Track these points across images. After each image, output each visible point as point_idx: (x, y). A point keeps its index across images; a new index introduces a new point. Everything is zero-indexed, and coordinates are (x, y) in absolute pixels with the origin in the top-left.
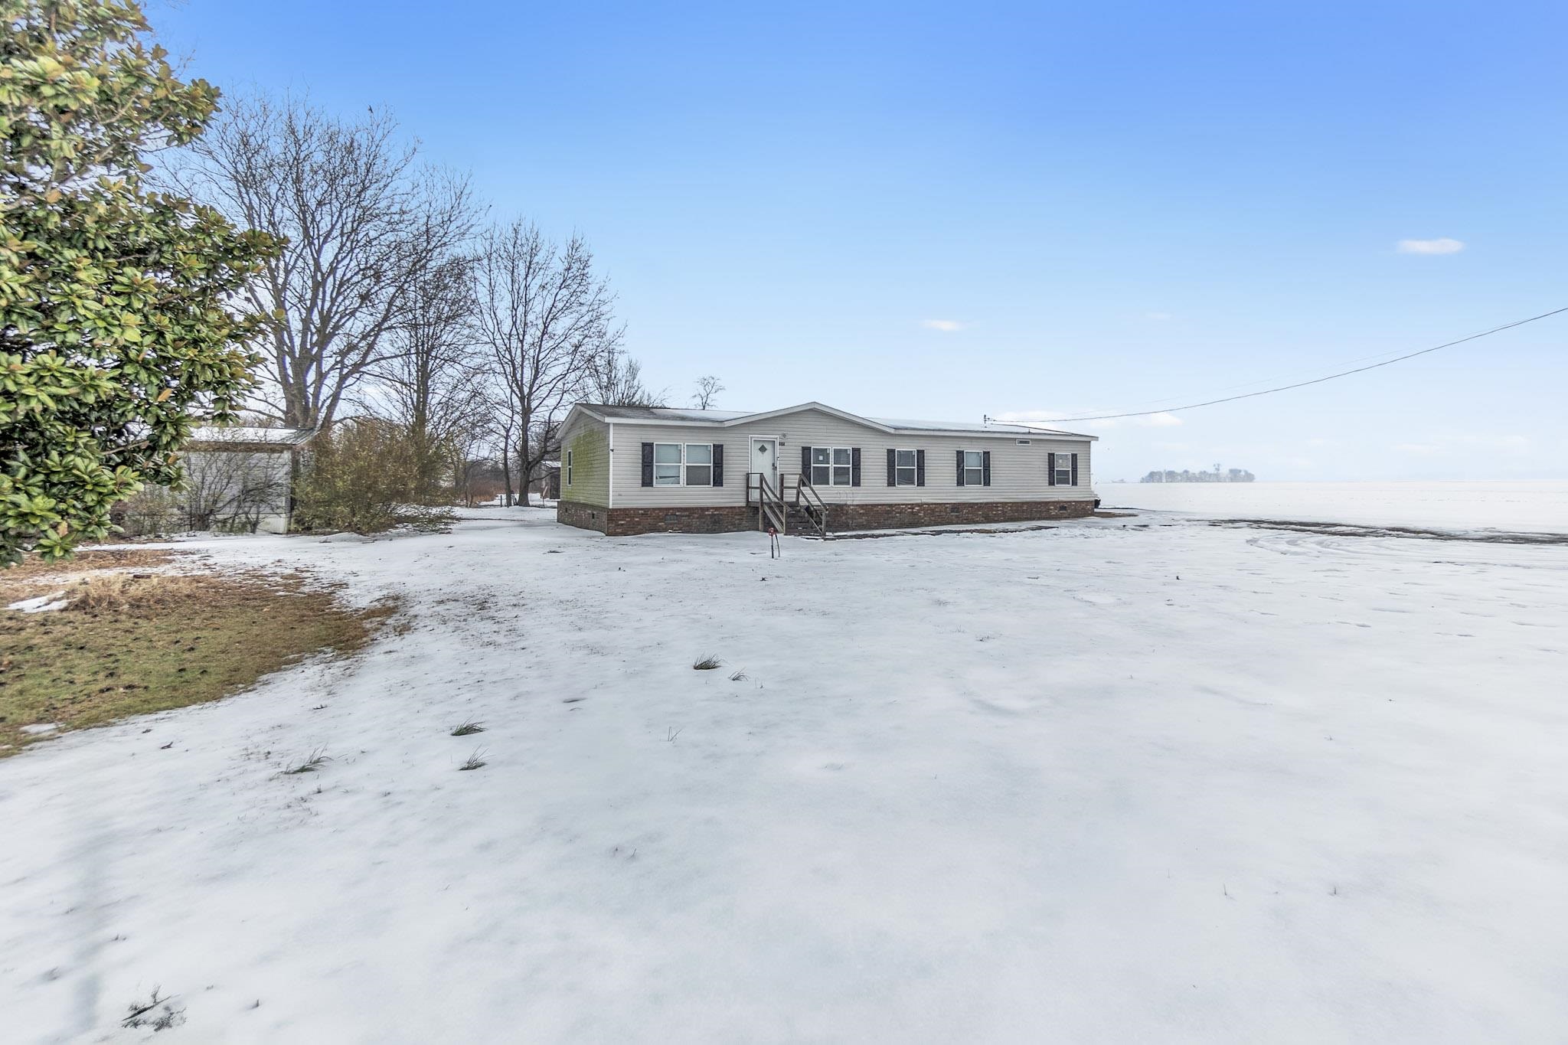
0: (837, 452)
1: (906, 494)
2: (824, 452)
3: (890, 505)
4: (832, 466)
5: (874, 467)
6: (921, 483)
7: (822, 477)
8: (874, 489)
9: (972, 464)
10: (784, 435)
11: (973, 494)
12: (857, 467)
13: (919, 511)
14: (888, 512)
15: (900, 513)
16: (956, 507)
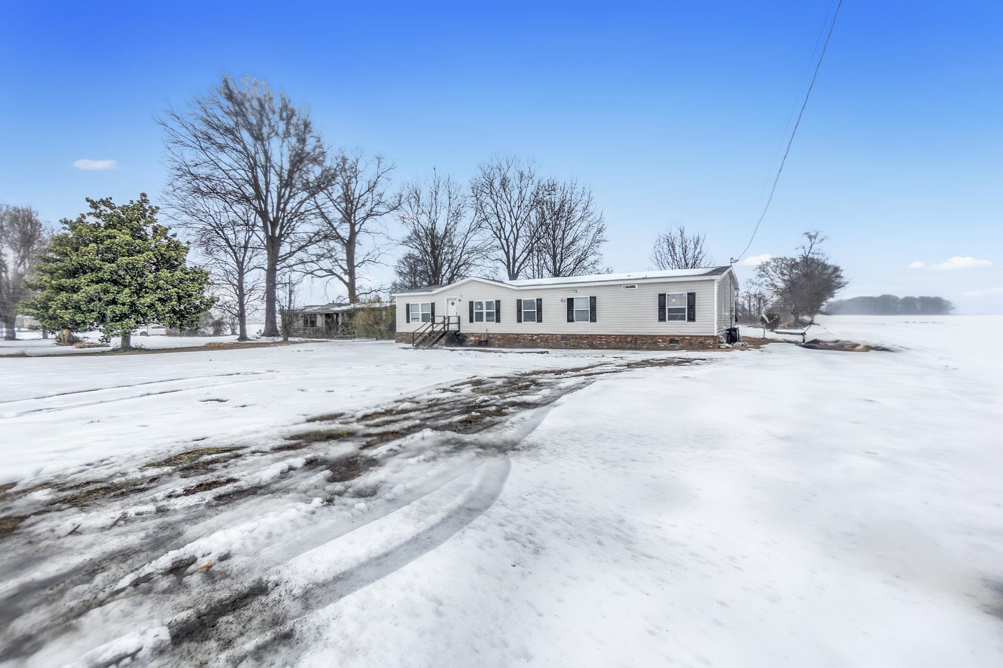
0: (487, 303)
1: (529, 328)
2: (480, 303)
3: (517, 334)
4: (485, 311)
5: (509, 311)
6: (540, 320)
7: (480, 317)
8: (509, 325)
9: (582, 305)
10: (462, 296)
11: (581, 327)
12: (498, 311)
13: (537, 339)
14: (516, 339)
15: (524, 339)
16: (564, 337)
